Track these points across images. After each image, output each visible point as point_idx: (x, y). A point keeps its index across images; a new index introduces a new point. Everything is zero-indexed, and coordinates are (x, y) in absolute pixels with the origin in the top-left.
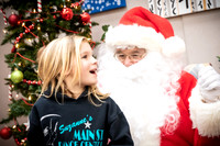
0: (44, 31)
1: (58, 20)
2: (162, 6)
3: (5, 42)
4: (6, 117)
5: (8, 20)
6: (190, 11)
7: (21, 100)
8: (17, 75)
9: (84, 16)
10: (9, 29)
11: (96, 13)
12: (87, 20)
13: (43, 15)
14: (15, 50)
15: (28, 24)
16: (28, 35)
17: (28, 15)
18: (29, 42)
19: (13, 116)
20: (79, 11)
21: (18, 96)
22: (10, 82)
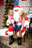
1: (11, 5)
6: (26, 6)
8: (5, 10)
10: (5, 5)
11: (15, 5)
13: (9, 4)
18: (7, 7)
19: (4, 15)
20: (13, 4)
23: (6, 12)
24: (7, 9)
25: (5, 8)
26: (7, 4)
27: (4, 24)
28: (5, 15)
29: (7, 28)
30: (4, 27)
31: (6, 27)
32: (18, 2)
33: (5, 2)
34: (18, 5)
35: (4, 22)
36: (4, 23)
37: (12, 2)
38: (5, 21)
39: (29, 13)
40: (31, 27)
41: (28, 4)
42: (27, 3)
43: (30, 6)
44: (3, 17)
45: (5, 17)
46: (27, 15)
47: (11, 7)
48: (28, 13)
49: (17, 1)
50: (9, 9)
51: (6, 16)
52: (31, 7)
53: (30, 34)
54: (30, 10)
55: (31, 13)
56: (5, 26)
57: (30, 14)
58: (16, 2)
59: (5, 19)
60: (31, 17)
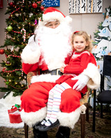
0: (24, 11)
1: (30, 7)
2: (74, 8)
3: (6, 13)
4: (3, 45)
5: (9, 4)
6: (85, 12)
7: (10, 39)
8: (10, 28)
9: (42, 7)
10: (9, 8)
11: (46, 7)
12: (43, 9)
13: (24, 4)
14: (10, 17)
15: (17, 7)
16: (17, 12)
17: (18, 3)
18: (17, 15)
19: (6, 45)
20: (40, 5)
21: (9, 37)
22: (7, 30)
23: (10, 33)
24: (15, 22)
25: (8, 21)
27: (5, 78)
28: (9, 47)
29: (14, 95)
30: (4, 90)
31: (12, 93)
34: (58, 6)
35: (2, 72)
36: (5, 74)
38: (8, 67)
39: (99, 38)
40: (106, 88)
41: (96, 5)
44: (2, 53)
45: (9, 52)
47: (31, 15)
50: (22, 21)
51: (12, 49)
52: (105, 17)
53: (102, 117)
54: (102, 28)
55: (106, 39)
56: (7, 87)
57: (103, 43)
59: (8, 60)
60: (106, 54)
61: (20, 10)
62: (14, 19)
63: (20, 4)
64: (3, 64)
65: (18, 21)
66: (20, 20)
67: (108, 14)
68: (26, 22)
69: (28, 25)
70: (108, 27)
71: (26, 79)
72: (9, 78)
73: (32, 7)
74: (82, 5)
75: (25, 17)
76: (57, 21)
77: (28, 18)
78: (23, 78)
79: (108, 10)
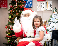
0: (16, 10)
1: (19, 8)
2: (39, 8)
3: (9, 11)
4: (7, 24)
5: (10, 7)
6: (44, 10)
7: (10, 22)
8: (10, 17)
10: (10, 8)
13: (17, 7)
16: (13, 10)
17: (14, 6)
18: (13, 11)
19: (8, 25)
20: (24, 7)
21: (10, 21)
22: (9, 18)
23: (10, 19)
24: (12, 14)
25: (9, 14)
26: (12, 6)
28: (10, 25)
30: (7, 45)
32: (31, 3)
33: (10, 4)
34: (32, 7)
35: (6, 36)
37: (21, 3)
38: (9, 34)
39: (51, 22)
41: (49, 7)
42: (47, 5)
43: (51, 10)
44: (6, 28)
45: (9, 28)
46: (47, 24)
47: (20, 11)
48: (48, 21)
49: (30, 1)
50: (16, 14)
51: (11, 27)
52: (53, 12)
54: (52, 17)
55: (54, 22)
57: (52, 24)
58: (29, 3)
59: (9, 31)
60: (54, 29)
61: (15, 9)
62: (12, 13)
63: (15, 6)
64: (7, 33)
65: (14, 14)
66: (15, 13)
67: (54, 11)
68: (17, 14)
69: (18, 16)
70: (55, 17)
71: (17, 40)
72: (9, 39)
73: (20, 8)
74: (43, 7)
75: (17, 12)
76: (29, 14)
77: (18, 13)
78: (15, 40)
79: (55, 9)
